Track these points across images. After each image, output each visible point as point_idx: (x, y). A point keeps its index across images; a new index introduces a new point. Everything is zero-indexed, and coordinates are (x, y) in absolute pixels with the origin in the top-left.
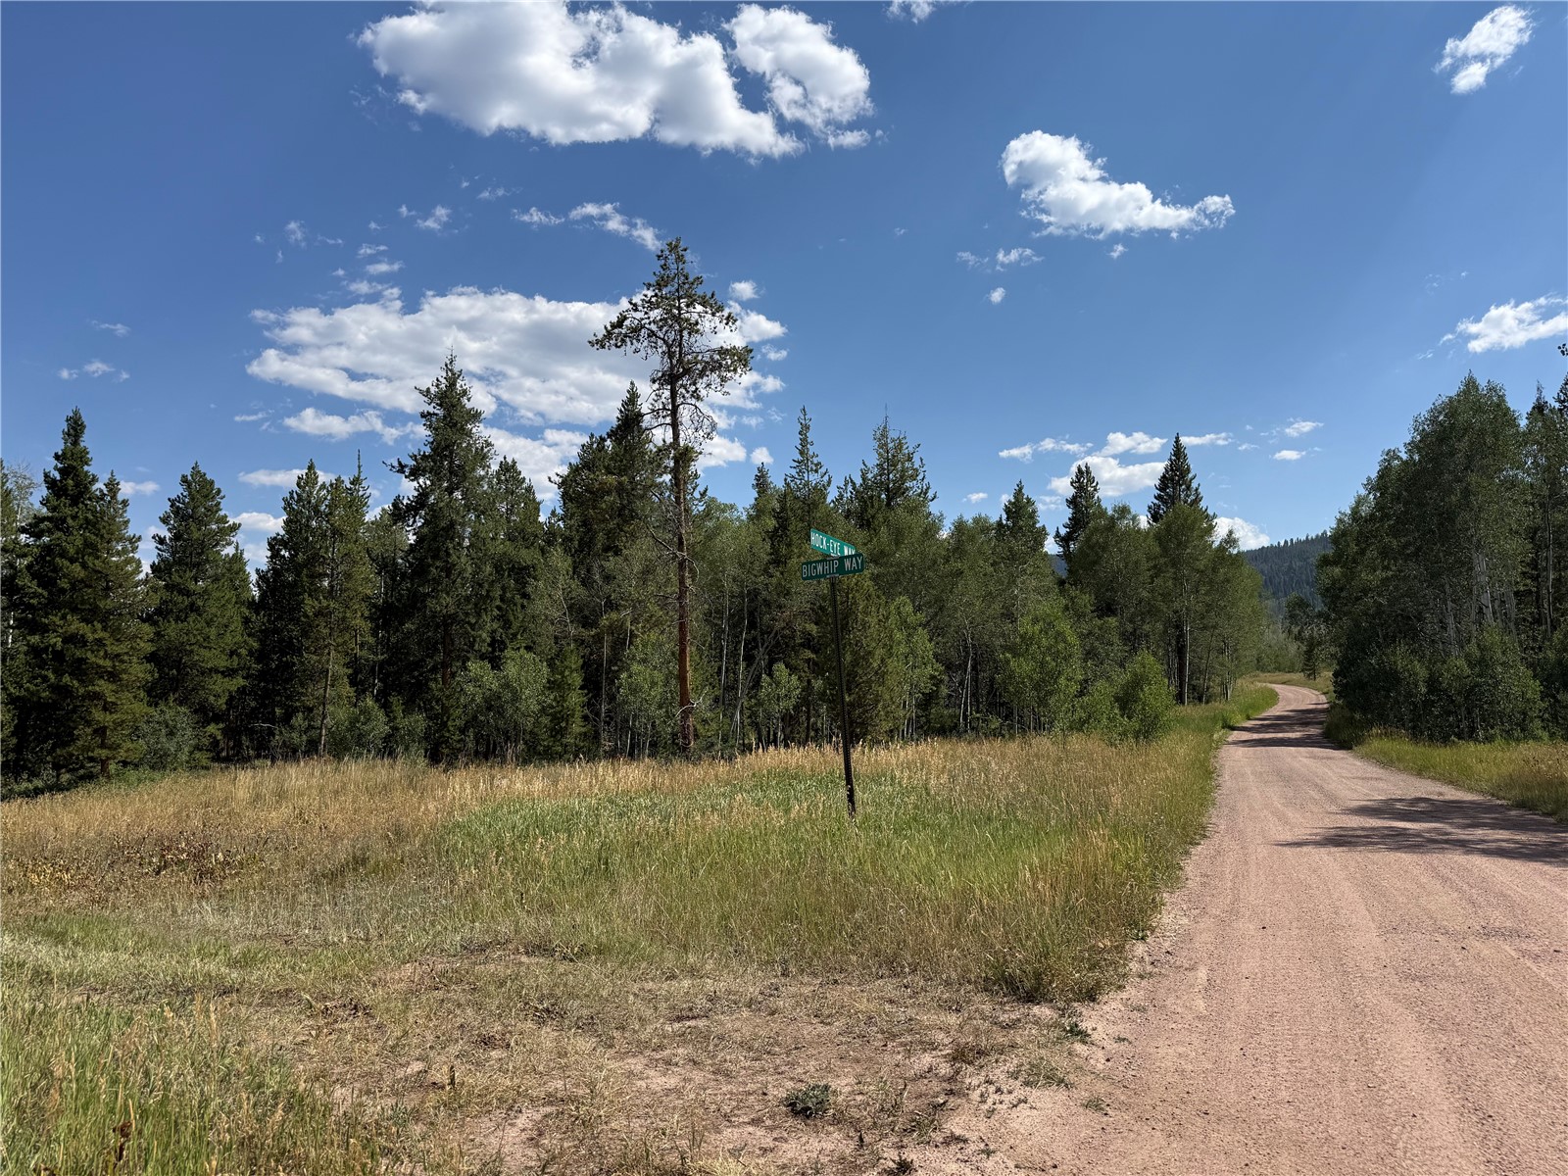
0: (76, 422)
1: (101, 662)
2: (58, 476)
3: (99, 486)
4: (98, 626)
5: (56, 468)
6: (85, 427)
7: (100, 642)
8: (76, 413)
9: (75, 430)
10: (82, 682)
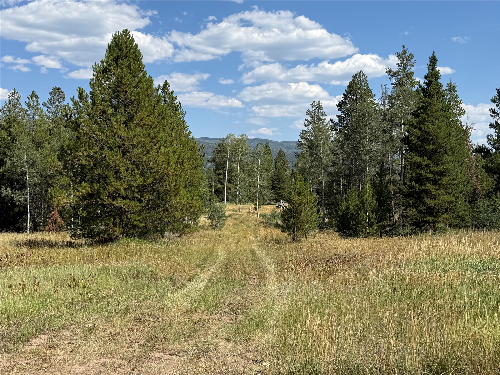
0: (433, 59)
1: (428, 175)
2: (426, 87)
3: (444, 87)
4: (426, 158)
5: (424, 83)
6: (437, 61)
7: (427, 166)
8: (433, 54)
9: (433, 63)
10: (421, 185)
